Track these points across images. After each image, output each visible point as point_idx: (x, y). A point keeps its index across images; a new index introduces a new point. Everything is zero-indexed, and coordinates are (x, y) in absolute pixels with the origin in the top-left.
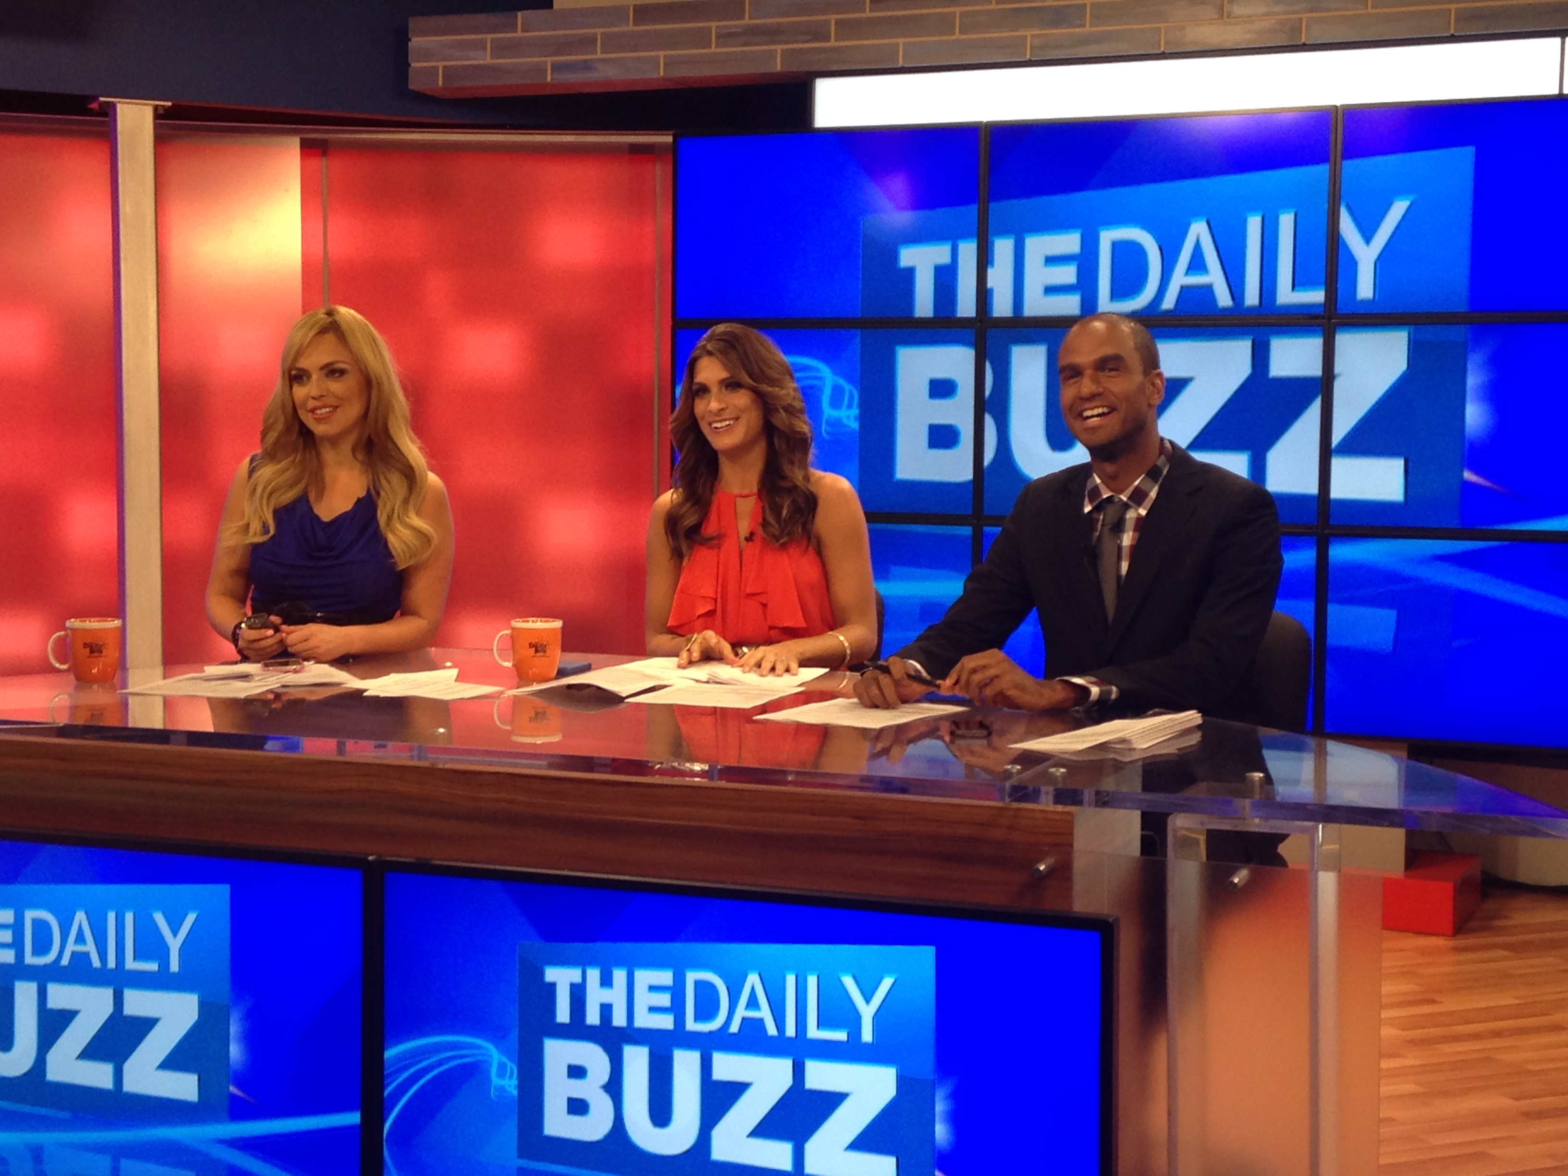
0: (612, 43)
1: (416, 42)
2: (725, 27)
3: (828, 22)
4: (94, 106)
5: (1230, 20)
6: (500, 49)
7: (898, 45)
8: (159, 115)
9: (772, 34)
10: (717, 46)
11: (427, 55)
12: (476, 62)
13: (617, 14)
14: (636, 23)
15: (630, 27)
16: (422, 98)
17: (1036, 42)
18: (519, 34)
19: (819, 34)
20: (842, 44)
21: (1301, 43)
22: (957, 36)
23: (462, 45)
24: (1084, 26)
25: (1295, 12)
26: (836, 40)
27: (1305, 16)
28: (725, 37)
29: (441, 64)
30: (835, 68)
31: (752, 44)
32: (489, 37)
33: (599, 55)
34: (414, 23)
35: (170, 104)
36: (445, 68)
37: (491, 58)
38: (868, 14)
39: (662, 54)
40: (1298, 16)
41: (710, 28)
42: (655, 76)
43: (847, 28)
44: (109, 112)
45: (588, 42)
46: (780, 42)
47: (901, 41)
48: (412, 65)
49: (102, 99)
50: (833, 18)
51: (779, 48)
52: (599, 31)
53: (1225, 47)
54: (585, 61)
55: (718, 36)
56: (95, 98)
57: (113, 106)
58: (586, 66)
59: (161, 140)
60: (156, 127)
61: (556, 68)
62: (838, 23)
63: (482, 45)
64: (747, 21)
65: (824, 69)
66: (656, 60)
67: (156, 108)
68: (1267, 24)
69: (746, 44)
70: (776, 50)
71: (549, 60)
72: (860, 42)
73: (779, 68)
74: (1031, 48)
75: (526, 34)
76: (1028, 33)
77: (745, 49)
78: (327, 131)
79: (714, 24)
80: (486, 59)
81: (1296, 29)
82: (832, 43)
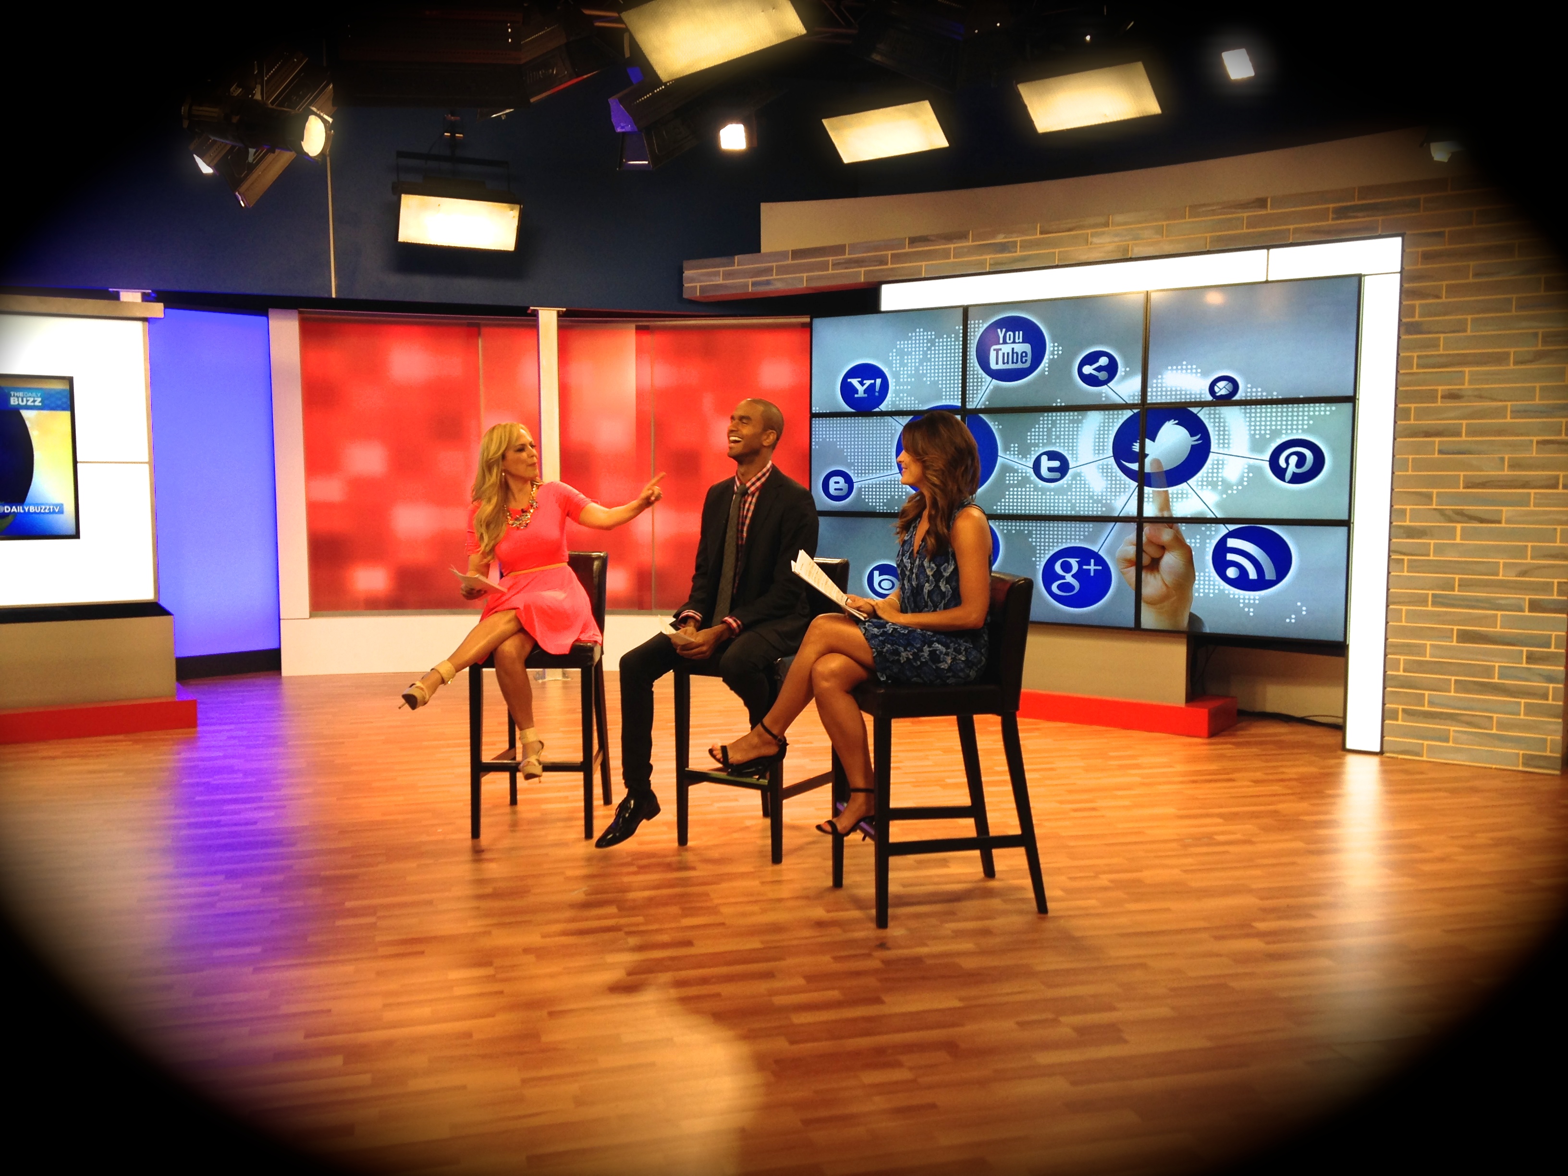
0: (782, 270)
1: (687, 273)
2: (837, 260)
3: (887, 255)
4: (529, 312)
5: (1092, 246)
6: (727, 275)
7: (921, 266)
8: (560, 315)
9: (859, 262)
10: (832, 270)
11: (692, 280)
12: (714, 283)
13: (783, 255)
14: (793, 259)
15: (790, 262)
16: (692, 302)
17: (992, 262)
18: (736, 267)
19: (882, 261)
20: (895, 266)
21: (1129, 257)
22: (952, 260)
23: (708, 274)
24: (1016, 252)
25: (1125, 241)
26: (892, 263)
27: (1130, 243)
28: (836, 265)
29: (698, 285)
30: (890, 279)
31: (850, 268)
32: (721, 269)
33: (774, 277)
34: (686, 264)
35: (565, 309)
36: (700, 286)
37: (723, 279)
38: (907, 250)
39: (805, 275)
40: (1127, 243)
41: (828, 261)
42: (799, 287)
43: (896, 258)
44: (535, 314)
45: (769, 271)
46: (861, 267)
47: (924, 263)
48: (686, 285)
49: (531, 308)
50: (890, 253)
51: (863, 270)
52: (774, 264)
53: (1088, 261)
54: (767, 280)
55: (833, 265)
56: (528, 308)
57: (537, 311)
58: (768, 283)
59: (561, 328)
60: (558, 321)
61: (754, 284)
62: (892, 255)
63: (717, 274)
64: (847, 256)
65: (885, 280)
66: (802, 279)
67: (558, 312)
68: (1110, 247)
69: (846, 268)
70: (861, 271)
71: (750, 280)
72: (902, 265)
73: (862, 280)
74: (990, 265)
75: (740, 267)
76: (988, 257)
77: (846, 271)
78: (649, 321)
79: (831, 259)
80: (720, 281)
81: (1126, 250)
82: (890, 266)
